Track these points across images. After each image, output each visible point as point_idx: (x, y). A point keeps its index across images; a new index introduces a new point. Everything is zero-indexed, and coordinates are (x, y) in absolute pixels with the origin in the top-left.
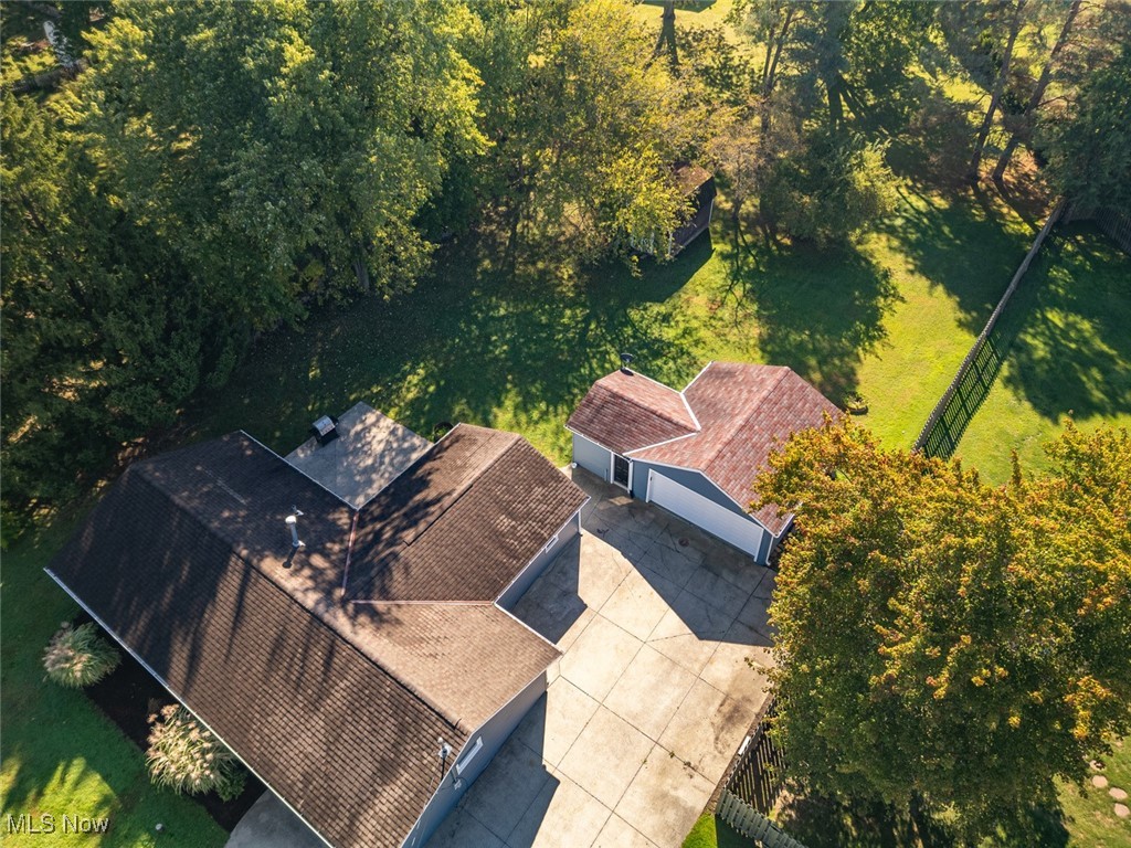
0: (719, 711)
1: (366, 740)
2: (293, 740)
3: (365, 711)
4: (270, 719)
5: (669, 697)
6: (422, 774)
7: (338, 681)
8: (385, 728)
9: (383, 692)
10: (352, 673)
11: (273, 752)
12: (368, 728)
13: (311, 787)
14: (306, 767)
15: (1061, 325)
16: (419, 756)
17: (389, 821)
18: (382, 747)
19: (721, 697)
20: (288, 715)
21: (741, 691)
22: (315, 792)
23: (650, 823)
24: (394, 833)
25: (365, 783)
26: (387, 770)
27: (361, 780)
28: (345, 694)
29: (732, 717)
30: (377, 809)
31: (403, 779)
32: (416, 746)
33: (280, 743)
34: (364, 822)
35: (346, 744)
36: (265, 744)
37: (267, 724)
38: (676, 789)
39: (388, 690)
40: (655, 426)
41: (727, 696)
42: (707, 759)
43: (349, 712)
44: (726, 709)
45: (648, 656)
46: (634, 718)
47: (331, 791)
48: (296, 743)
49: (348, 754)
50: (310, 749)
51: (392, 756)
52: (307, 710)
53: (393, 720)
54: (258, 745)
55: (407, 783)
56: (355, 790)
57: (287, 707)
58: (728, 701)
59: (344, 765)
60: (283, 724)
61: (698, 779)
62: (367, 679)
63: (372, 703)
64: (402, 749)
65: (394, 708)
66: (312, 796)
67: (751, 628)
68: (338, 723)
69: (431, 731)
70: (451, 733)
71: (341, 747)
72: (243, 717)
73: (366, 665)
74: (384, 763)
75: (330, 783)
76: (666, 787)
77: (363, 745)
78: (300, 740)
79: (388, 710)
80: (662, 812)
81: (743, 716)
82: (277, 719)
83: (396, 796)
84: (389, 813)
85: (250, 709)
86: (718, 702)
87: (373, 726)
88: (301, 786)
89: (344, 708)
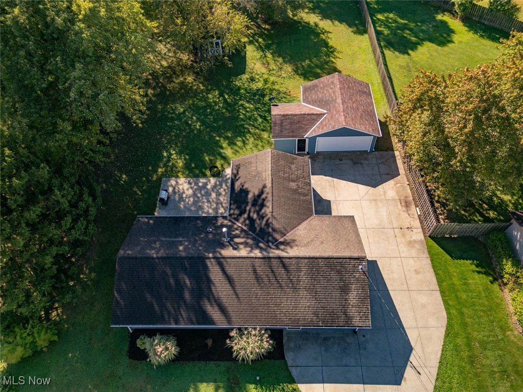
0: (402, 206)
1: (328, 286)
2: (298, 306)
3: (319, 276)
4: (282, 306)
5: (384, 212)
6: (359, 281)
7: (299, 274)
8: (332, 277)
9: (320, 265)
10: (303, 267)
11: (294, 315)
12: (325, 281)
13: (320, 315)
14: (312, 311)
15: (384, 19)
16: (353, 277)
17: (359, 304)
18: (336, 283)
19: (398, 201)
20: (288, 299)
21: (402, 196)
22: (323, 316)
23: (414, 252)
24: (364, 307)
25: (340, 299)
26: (345, 290)
27: (338, 299)
28: (306, 276)
29: (407, 205)
30: (352, 304)
31: (354, 288)
32: (349, 274)
33: (294, 310)
34: (350, 311)
35: (321, 292)
36: (287, 315)
37: (282, 308)
38: (411, 237)
39: (322, 263)
40: (309, 120)
41: (400, 200)
42: (412, 223)
43: (313, 281)
44: (403, 204)
45: (365, 204)
46: (380, 225)
47: (329, 311)
48: (301, 306)
49: (325, 295)
50: (309, 304)
51: (343, 283)
52: (295, 292)
53: (333, 272)
54: (285, 317)
55: (356, 288)
56: (338, 304)
57: (286, 297)
58: (402, 201)
59: (327, 299)
60: (289, 303)
61: (415, 230)
62: (311, 265)
63: (320, 272)
64: (344, 279)
65: (329, 268)
66: (323, 318)
67: (387, 174)
68: (312, 287)
69: (350, 266)
70: (359, 261)
71: (320, 295)
72: (269, 313)
73: (306, 261)
74: (342, 288)
75: (327, 309)
76: (409, 239)
77: (328, 288)
78: (302, 304)
79: (328, 270)
80: (414, 247)
81: (410, 203)
82: (285, 303)
83: (355, 295)
84: (357, 302)
85: (270, 308)
86: (399, 203)
87: (327, 279)
88: (315, 318)
89: (310, 281)
